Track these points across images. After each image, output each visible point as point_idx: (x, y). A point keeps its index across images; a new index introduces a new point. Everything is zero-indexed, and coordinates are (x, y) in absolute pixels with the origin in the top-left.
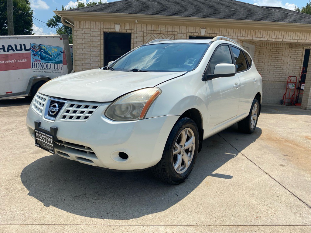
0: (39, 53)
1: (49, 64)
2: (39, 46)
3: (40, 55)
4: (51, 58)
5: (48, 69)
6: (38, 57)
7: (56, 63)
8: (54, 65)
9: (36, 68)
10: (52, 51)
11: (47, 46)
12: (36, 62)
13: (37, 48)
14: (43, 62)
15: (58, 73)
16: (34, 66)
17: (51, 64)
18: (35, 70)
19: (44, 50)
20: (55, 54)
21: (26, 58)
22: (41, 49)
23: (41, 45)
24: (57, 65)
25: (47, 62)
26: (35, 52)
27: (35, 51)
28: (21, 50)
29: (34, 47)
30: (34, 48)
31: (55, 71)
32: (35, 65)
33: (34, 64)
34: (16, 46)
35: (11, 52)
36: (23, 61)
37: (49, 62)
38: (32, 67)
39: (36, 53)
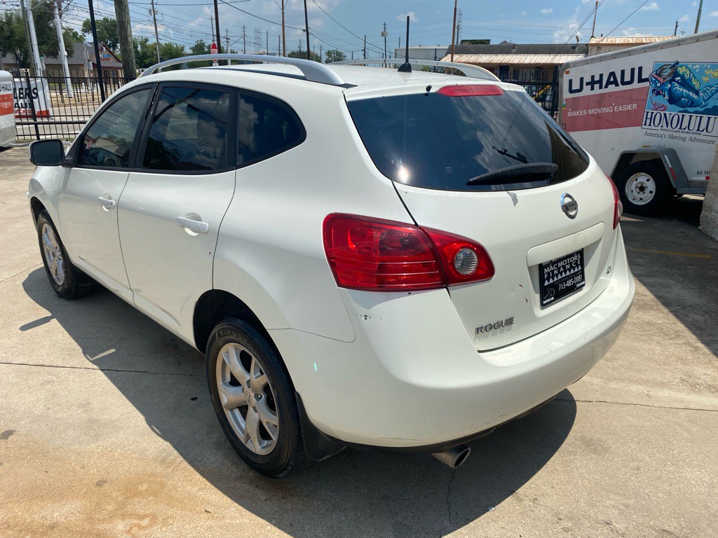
0: (669, 85)
1: (687, 116)
2: (674, 66)
3: (670, 89)
4: (695, 96)
5: (680, 128)
6: (664, 96)
7: (707, 112)
8: (701, 117)
9: (653, 127)
10: (704, 78)
11: (693, 66)
12: (656, 110)
13: (668, 72)
14: (673, 111)
15: (704, 141)
16: (648, 121)
17: (691, 116)
18: (649, 131)
19: (682, 77)
20: (711, 87)
21: (636, 101)
22: (676, 74)
23: (678, 63)
24: (709, 118)
25: (682, 109)
26: (659, 85)
27: (659, 82)
28: (631, 82)
29: (659, 72)
30: (659, 75)
31: (698, 137)
32: (651, 119)
33: (649, 117)
34: (623, 72)
35: (612, 88)
36: (629, 107)
37: (689, 109)
38: (644, 123)
39: (661, 88)
